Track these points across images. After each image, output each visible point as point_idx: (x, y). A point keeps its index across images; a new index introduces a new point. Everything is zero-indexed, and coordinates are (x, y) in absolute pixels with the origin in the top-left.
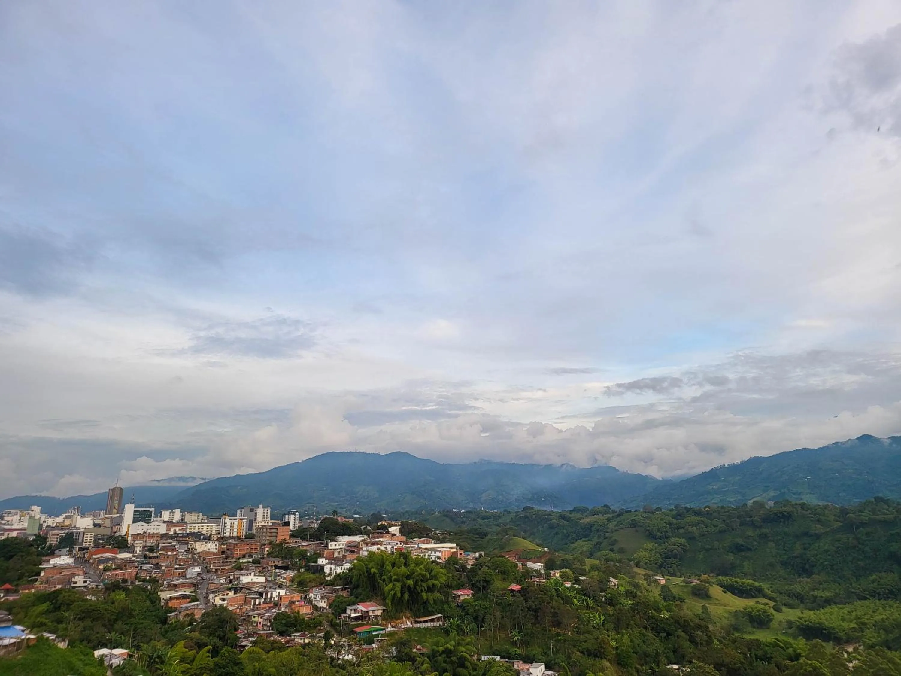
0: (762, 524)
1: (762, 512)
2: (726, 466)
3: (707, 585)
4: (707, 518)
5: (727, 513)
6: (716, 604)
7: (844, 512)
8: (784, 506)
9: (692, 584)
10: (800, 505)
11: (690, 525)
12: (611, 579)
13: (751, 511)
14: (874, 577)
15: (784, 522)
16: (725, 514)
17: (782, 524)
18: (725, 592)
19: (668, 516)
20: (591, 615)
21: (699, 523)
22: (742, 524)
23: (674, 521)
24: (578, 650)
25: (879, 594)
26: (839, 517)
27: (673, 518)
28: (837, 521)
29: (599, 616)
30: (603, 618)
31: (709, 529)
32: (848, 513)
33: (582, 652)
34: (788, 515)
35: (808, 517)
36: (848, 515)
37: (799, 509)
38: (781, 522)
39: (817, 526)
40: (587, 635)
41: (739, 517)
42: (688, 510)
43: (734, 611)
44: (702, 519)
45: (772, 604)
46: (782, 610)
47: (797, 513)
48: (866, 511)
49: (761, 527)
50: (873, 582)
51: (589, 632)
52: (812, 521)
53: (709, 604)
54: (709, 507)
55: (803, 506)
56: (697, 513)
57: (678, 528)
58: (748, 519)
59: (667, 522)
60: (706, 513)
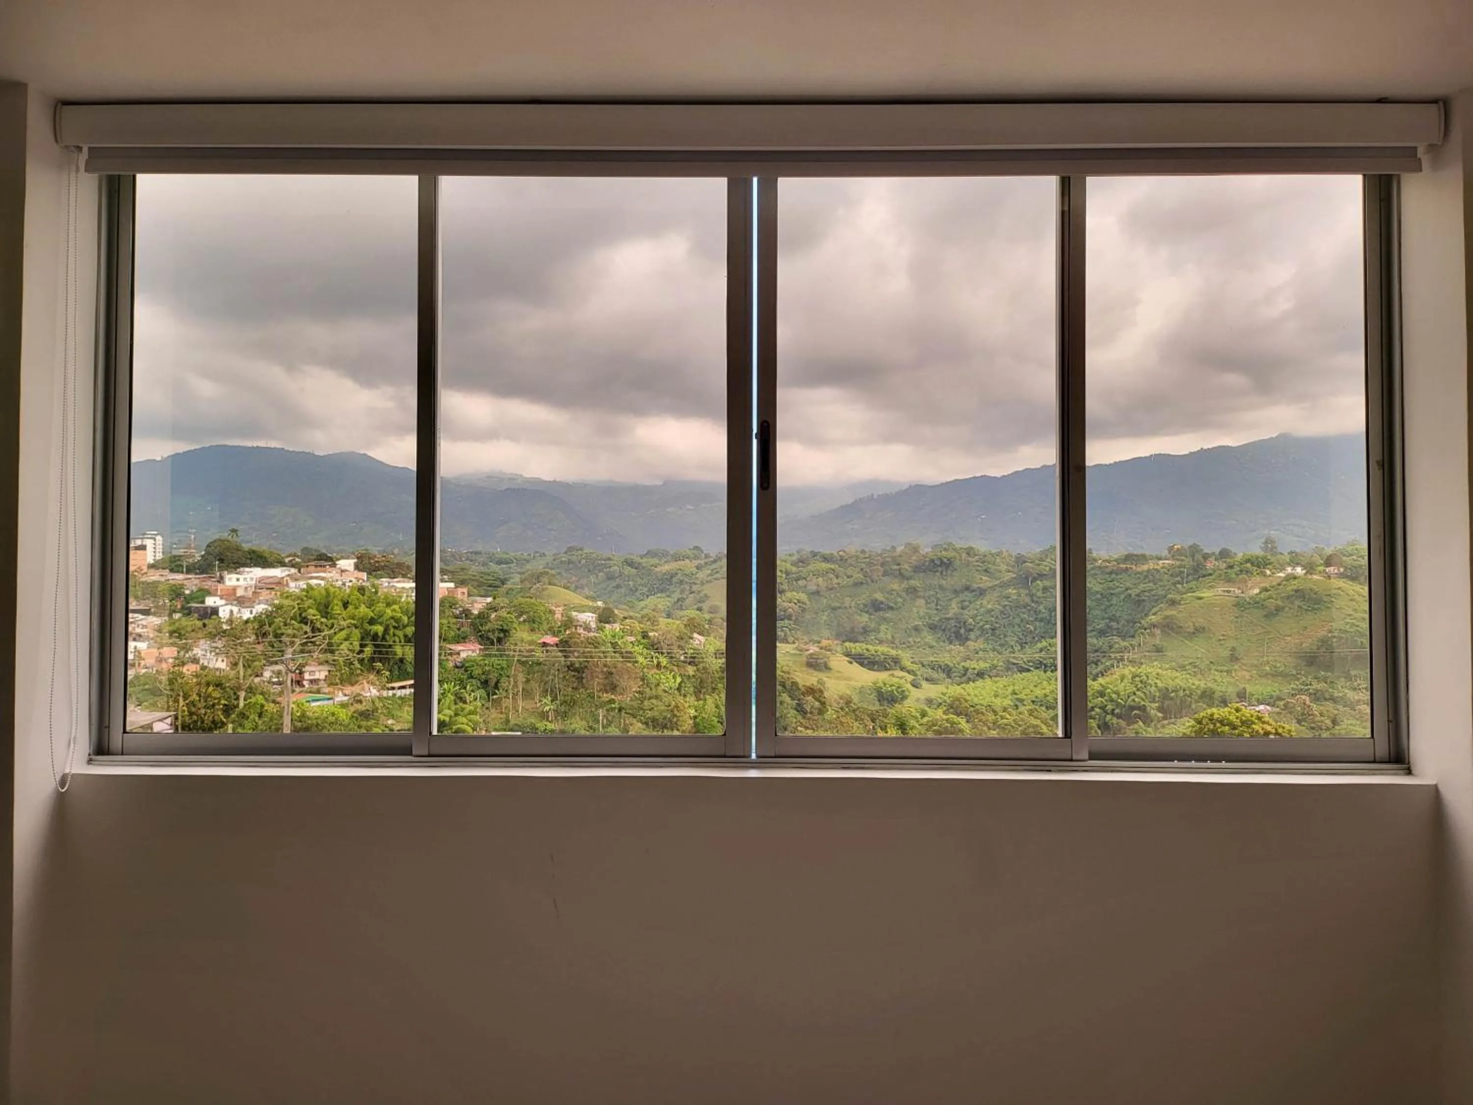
0: (912, 574)
1: (914, 558)
2: (875, 497)
3: (828, 652)
4: (839, 566)
5: (868, 560)
6: (837, 678)
7: (1020, 560)
8: (945, 550)
9: (808, 652)
10: (965, 549)
11: (814, 575)
12: (695, 635)
13: (900, 556)
14: (1044, 643)
15: (941, 573)
16: (864, 560)
17: (938, 574)
18: (851, 663)
19: (786, 561)
20: (662, 677)
21: (827, 573)
22: (885, 574)
23: (794, 569)
24: (641, 721)
25: (1046, 666)
26: (1013, 567)
27: (792, 565)
28: (1009, 571)
29: (674, 677)
30: (679, 680)
31: (840, 580)
32: (1025, 562)
33: (646, 724)
34: (948, 562)
35: (974, 566)
36: (1024, 565)
37: (964, 555)
38: (937, 571)
39: (984, 578)
40: (654, 701)
41: (882, 565)
42: (814, 554)
43: (860, 686)
44: (832, 566)
45: (910, 678)
46: (921, 686)
47: (960, 560)
48: (1049, 560)
49: (908, 579)
50: (1041, 650)
51: (657, 697)
52: (977, 570)
53: (828, 677)
54: (844, 552)
55: (970, 552)
56: (826, 559)
57: (797, 580)
58: (895, 567)
59: (783, 570)
60: (839, 558)
